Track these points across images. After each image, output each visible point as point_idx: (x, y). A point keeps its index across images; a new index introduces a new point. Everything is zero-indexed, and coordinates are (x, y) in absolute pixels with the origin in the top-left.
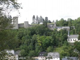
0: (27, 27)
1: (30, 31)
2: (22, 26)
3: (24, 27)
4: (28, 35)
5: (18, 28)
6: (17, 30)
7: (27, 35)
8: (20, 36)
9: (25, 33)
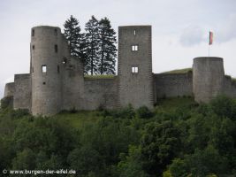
0: (215, 95)
1: (225, 121)
2: (177, 91)
3: (191, 98)
4: (211, 148)
5: (147, 103)
6: (146, 114)
7: (204, 145)
8: (156, 150)
9: (191, 137)
